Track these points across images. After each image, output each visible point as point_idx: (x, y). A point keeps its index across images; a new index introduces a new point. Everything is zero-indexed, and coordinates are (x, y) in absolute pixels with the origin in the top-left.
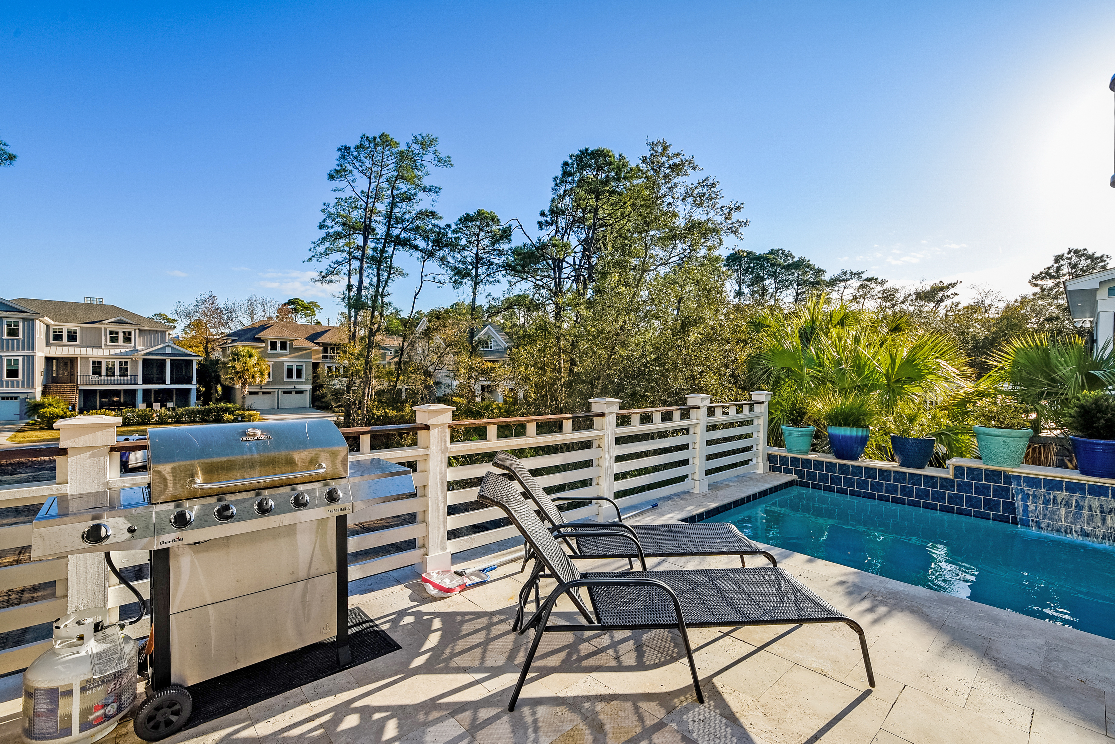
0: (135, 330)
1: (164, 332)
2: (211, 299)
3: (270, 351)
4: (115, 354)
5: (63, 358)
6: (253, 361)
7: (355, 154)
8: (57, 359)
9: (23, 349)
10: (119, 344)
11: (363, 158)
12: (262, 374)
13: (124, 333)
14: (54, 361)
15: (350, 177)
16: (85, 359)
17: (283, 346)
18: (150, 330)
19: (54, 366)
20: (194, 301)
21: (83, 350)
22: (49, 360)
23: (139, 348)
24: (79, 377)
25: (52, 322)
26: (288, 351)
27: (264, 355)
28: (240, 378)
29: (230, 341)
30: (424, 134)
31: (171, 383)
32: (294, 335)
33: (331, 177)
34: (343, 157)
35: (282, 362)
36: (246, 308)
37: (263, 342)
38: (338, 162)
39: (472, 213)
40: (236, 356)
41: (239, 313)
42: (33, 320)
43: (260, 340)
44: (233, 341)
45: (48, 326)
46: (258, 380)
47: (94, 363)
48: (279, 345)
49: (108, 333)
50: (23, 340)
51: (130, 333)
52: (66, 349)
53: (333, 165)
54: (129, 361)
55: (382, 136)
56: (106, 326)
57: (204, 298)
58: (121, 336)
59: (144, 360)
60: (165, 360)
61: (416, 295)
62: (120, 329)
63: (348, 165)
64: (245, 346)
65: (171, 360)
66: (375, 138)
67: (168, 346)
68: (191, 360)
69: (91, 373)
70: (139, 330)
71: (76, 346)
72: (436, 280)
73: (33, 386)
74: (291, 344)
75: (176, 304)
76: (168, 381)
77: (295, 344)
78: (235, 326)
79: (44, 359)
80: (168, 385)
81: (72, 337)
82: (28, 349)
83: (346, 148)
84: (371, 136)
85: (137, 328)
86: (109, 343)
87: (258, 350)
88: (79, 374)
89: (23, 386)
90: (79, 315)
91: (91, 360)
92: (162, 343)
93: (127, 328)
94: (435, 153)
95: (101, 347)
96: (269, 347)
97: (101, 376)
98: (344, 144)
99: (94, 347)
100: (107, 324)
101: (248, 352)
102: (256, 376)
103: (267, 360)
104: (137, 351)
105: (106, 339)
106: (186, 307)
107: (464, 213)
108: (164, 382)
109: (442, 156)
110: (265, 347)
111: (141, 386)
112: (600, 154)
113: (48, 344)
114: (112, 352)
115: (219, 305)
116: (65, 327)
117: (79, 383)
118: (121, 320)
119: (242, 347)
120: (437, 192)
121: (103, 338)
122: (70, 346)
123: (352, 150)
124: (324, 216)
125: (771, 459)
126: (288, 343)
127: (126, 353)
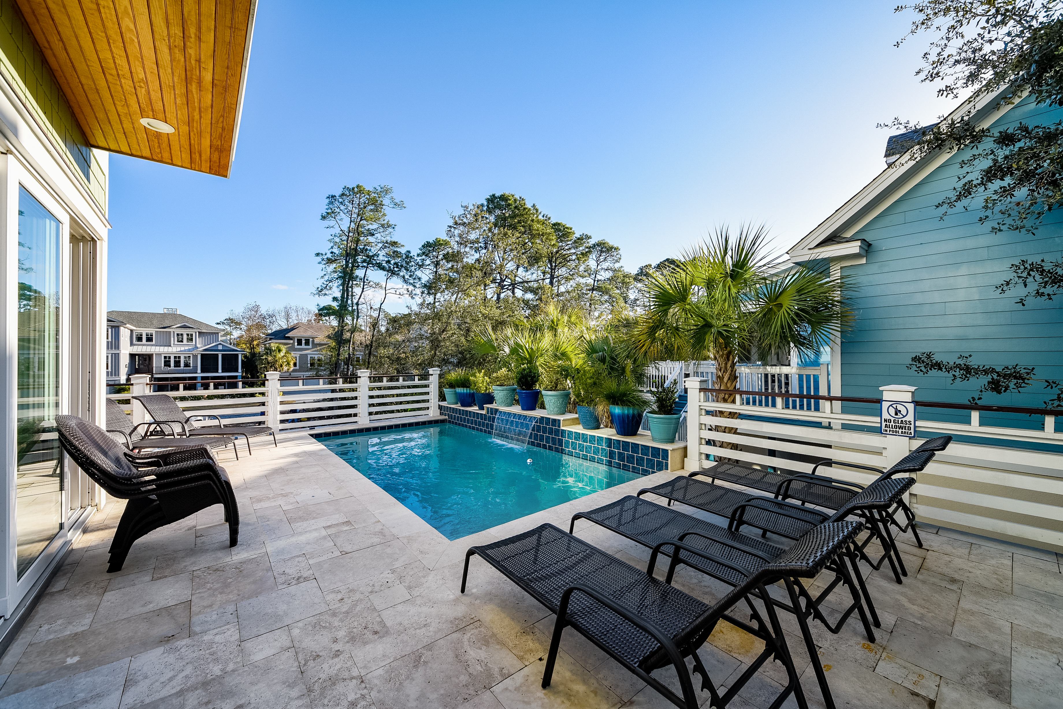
0: (196, 333)
1: (218, 333)
2: (256, 308)
3: (296, 346)
4: (181, 351)
5: (143, 354)
6: (282, 354)
7: (340, 200)
8: (139, 355)
9: (112, 348)
10: (184, 343)
11: (346, 203)
12: (288, 364)
13: (188, 335)
14: (137, 357)
15: (338, 218)
16: (159, 355)
17: (307, 343)
18: (207, 333)
19: (137, 361)
20: (243, 310)
21: (158, 348)
22: (132, 356)
23: (198, 346)
24: (154, 368)
25: (134, 328)
26: (310, 346)
27: (291, 349)
28: (271, 367)
29: (268, 339)
30: (382, 186)
31: (222, 372)
32: (315, 334)
33: (324, 218)
34: (331, 203)
35: (307, 355)
36: (283, 314)
37: (292, 339)
38: (327, 207)
39: (431, 241)
40: (269, 351)
41: (278, 317)
42: (118, 327)
43: (289, 338)
44: (271, 339)
45: (132, 331)
46: (285, 368)
47: (165, 357)
48: (303, 342)
49: (176, 335)
50: (112, 342)
51: (192, 335)
52: (144, 347)
53: (323, 210)
54: (191, 356)
55: (358, 186)
56: (174, 330)
57: (250, 307)
58: (185, 337)
59: (202, 355)
60: (218, 354)
61: (381, 304)
62: (185, 332)
63: (336, 208)
64: (276, 343)
65: (222, 354)
66: (353, 189)
67: (220, 344)
68: (238, 354)
69: (163, 365)
70: (199, 332)
71: (152, 345)
72: (398, 293)
73: (118, 375)
74: (313, 341)
75: (229, 312)
76: (220, 370)
77: (316, 341)
78: (275, 328)
79: (128, 356)
80: (220, 374)
81: (149, 339)
82: (115, 348)
83: (333, 196)
84: (351, 187)
85: (197, 331)
86: (176, 343)
87: (286, 347)
88: (154, 366)
89: (112, 375)
90: (155, 322)
91: (163, 356)
92: (216, 342)
93: (189, 331)
94: (392, 198)
95: (170, 346)
96: (296, 344)
97: (170, 367)
98: (331, 194)
99: (165, 346)
100: (174, 328)
101: (278, 347)
102: (284, 366)
103: (292, 353)
104: (198, 348)
105: (174, 340)
106: (237, 314)
107: (425, 241)
108: (217, 372)
109: (397, 201)
110: (293, 344)
111: (199, 374)
112: (503, 198)
113: (132, 344)
114: (179, 349)
115: (262, 312)
116: (144, 332)
117: (154, 372)
118: (185, 325)
119: (274, 345)
120: (394, 228)
121: (172, 339)
122: (148, 345)
123: (337, 197)
124: (332, 244)
125: (440, 407)
126: (311, 340)
127: (189, 350)
